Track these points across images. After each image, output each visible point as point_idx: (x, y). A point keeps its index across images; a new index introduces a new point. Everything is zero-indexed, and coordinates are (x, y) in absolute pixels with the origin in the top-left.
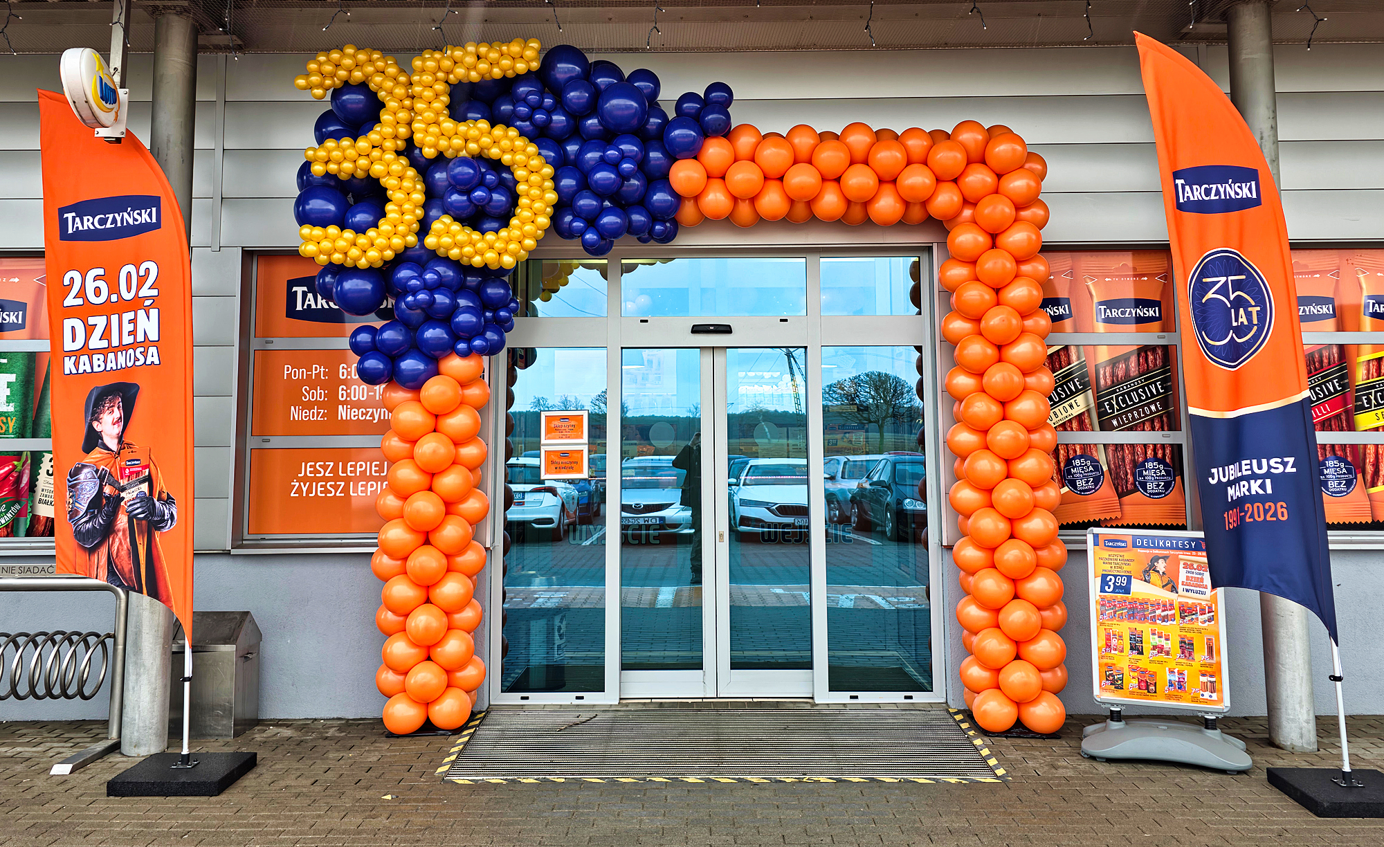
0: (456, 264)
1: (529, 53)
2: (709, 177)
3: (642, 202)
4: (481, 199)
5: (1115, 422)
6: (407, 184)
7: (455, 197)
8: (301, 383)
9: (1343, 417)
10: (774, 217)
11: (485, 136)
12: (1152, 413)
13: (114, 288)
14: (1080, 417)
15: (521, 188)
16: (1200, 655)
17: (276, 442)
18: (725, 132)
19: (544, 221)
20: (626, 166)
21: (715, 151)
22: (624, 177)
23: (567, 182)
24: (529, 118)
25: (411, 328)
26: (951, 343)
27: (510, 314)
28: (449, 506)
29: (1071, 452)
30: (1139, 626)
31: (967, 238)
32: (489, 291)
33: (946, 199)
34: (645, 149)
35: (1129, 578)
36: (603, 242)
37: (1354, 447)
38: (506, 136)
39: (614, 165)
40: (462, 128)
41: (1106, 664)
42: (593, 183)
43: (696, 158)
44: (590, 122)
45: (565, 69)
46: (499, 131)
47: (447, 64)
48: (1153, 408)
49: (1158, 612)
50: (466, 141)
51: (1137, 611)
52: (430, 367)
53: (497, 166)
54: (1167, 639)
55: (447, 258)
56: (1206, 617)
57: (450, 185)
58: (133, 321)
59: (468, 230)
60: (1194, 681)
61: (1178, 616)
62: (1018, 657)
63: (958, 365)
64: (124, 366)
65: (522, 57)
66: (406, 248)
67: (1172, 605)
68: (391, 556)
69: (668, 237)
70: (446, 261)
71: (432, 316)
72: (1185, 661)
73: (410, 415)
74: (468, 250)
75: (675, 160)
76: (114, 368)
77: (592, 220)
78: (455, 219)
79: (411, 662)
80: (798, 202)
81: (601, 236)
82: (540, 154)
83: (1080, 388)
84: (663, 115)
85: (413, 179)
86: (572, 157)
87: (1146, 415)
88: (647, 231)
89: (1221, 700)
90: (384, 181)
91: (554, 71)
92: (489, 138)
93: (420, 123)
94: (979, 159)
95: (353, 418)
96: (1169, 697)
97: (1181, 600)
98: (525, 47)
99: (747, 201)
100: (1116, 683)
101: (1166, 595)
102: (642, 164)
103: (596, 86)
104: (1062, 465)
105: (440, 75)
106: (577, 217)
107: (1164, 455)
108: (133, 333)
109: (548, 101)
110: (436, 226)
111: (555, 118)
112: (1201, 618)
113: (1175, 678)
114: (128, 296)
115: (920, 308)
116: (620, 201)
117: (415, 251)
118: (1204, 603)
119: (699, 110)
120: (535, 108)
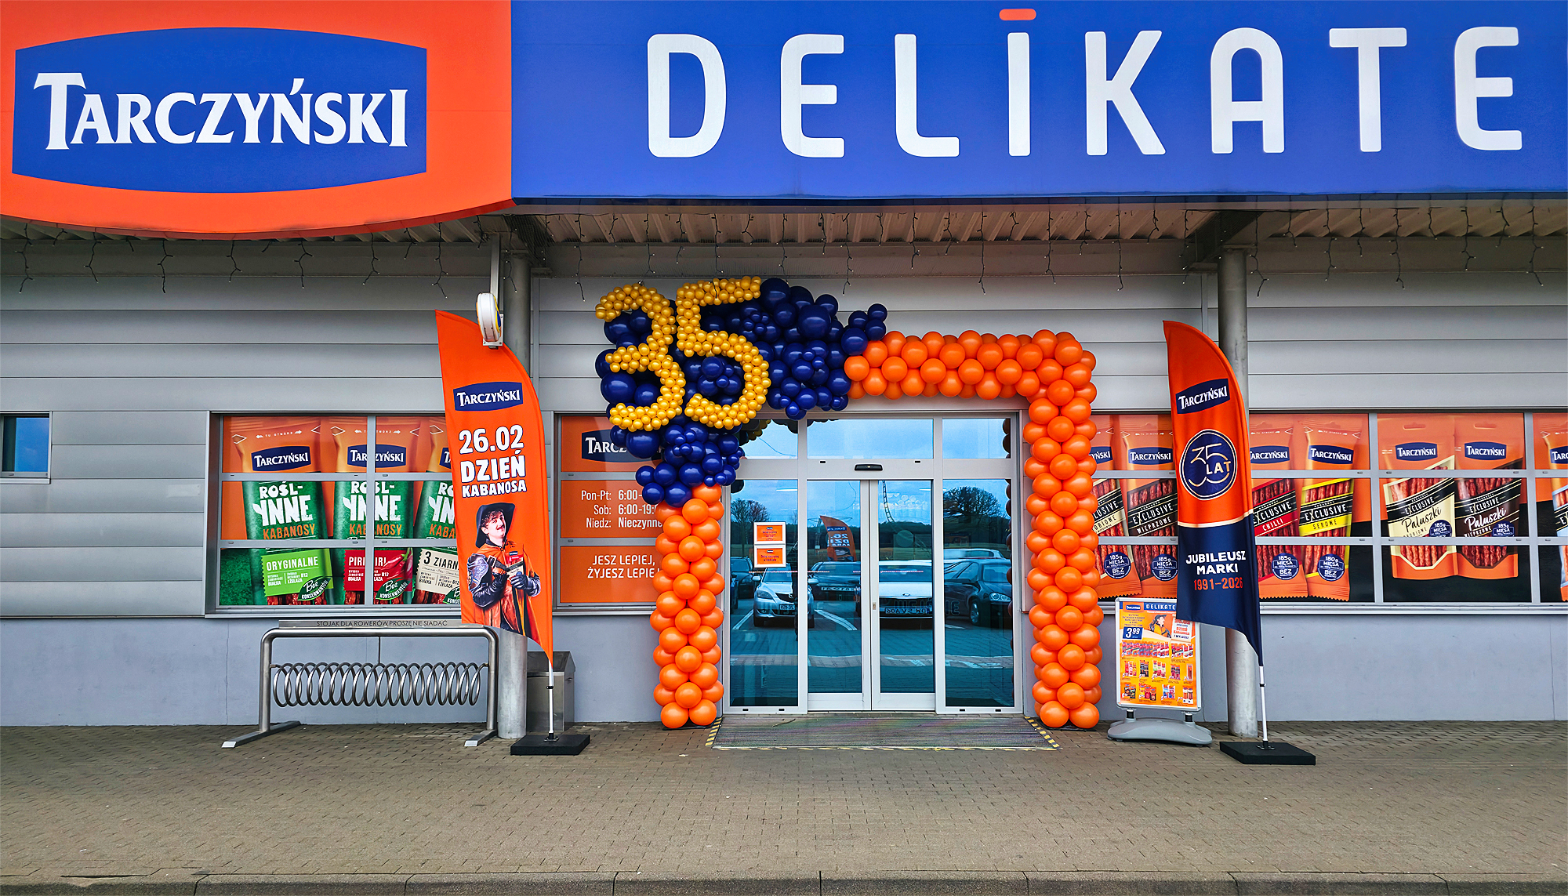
0: (703, 426)
1: (755, 287)
2: (871, 367)
3: (827, 385)
4: (722, 383)
5: (1139, 530)
6: (674, 373)
7: (706, 382)
8: (593, 502)
9: (1292, 527)
10: (914, 393)
11: (725, 342)
12: (1164, 524)
13: (492, 442)
14: (1116, 527)
15: (748, 376)
16: (1184, 676)
17: (578, 542)
18: (882, 337)
19: (762, 398)
20: (817, 361)
21: (876, 350)
22: (815, 368)
23: (778, 371)
24: (753, 329)
25: (677, 467)
26: (1031, 478)
28: (702, 582)
29: (1109, 550)
30: (1146, 659)
31: (1043, 409)
32: (724, 442)
33: (1029, 382)
34: (828, 350)
35: (1141, 629)
36: (800, 411)
37: (1297, 547)
38: (738, 342)
39: (809, 361)
40: (710, 336)
41: (1125, 683)
42: (795, 372)
43: (862, 355)
44: (792, 330)
45: (776, 295)
46: (733, 339)
47: (700, 293)
48: (1165, 520)
49: (1159, 650)
50: (712, 345)
51: (1146, 650)
52: (688, 493)
53: (732, 361)
54: (1164, 667)
55: (699, 422)
56: (1188, 652)
57: (703, 374)
58: (509, 464)
59: (712, 404)
60: (1180, 692)
61: (1170, 652)
62: (1070, 681)
63: (1036, 493)
64: (503, 492)
65: (749, 289)
66: (675, 416)
67: (1167, 645)
68: (665, 615)
69: (841, 406)
70: (698, 424)
71: (689, 459)
72: (1174, 680)
73: (676, 524)
74: (713, 417)
75: (849, 356)
76: (495, 493)
77: (794, 398)
78: (705, 396)
79: (679, 682)
80: (930, 384)
81: (799, 407)
82: (759, 353)
83: (1116, 507)
84: (840, 326)
85: (677, 370)
87: (1161, 526)
88: (828, 402)
89: (1195, 704)
90: (659, 373)
92: (727, 343)
93: (682, 333)
94: (1052, 356)
96: (1164, 703)
97: (1174, 642)
98: (751, 283)
99: (896, 384)
100: (1131, 695)
101: (1164, 640)
103: (796, 307)
104: (1103, 559)
105: (696, 300)
106: (783, 395)
107: (1171, 552)
108: (509, 471)
109: (765, 317)
110: (693, 401)
111: (768, 328)
112: (1185, 653)
113: (1168, 691)
114: (503, 448)
115: (1010, 452)
116: (812, 385)
117: (681, 418)
118: (1187, 644)
119: (865, 324)
120: (756, 323)
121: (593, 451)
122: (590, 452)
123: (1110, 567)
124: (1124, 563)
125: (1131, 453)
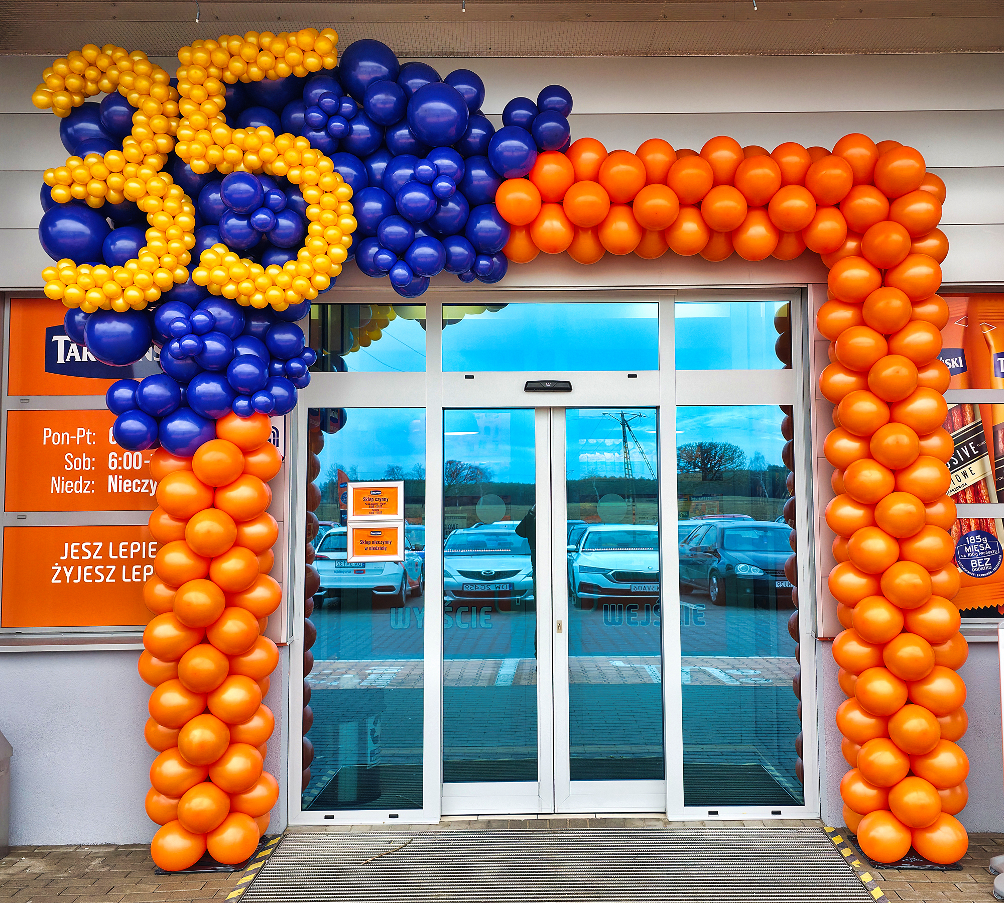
1: (323, 45)
2: (544, 201)
3: (463, 231)
4: (263, 224)
6: (170, 204)
7: (233, 222)
10: (623, 250)
14: (975, 488)
15: (312, 211)
17: (34, 519)
18: (564, 146)
19: (339, 252)
21: (551, 168)
22: (439, 199)
23: (373, 206)
24: (324, 126)
25: (180, 381)
26: (832, 401)
27: (304, 366)
28: (231, 596)
31: (852, 274)
32: (277, 337)
33: (828, 227)
34: (466, 166)
36: (416, 280)
38: (293, 147)
40: (239, 134)
42: (402, 206)
43: (527, 177)
44: (399, 133)
45: (368, 69)
46: (284, 140)
50: (244, 152)
52: (205, 429)
53: (283, 184)
55: (222, 297)
57: (227, 207)
59: (247, 262)
62: (912, 773)
63: (841, 427)
65: (313, 50)
66: (175, 285)
69: (493, 276)
70: (221, 300)
71: (204, 366)
73: (183, 487)
74: (246, 285)
75: (505, 180)
77: (401, 252)
78: (231, 249)
79: (186, 785)
80: (651, 231)
83: (975, 453)
84: (488, 126)
86: (379, 177)
88: (469, 266)
90: (143, 204)
91: (355, 70)
92: (271, 148)
94: (870, 179)
95: (125, 490)
98: (318, 37)
99: (590, 232)
102: (462, 184)
103: (406, 89)
104: (955, 542)
106: (383, 248)
109: (347, 106)
110: (206, 256)
111: (355, 127)
115: (789, 363)
116: (436, 230)
117: (185, 288)
119: (531, 119)
120: (331, 114)
121: (65, 358)
122: (61, 360)
123: (967, 557)
124: (990, 550)
125: (999, 359)
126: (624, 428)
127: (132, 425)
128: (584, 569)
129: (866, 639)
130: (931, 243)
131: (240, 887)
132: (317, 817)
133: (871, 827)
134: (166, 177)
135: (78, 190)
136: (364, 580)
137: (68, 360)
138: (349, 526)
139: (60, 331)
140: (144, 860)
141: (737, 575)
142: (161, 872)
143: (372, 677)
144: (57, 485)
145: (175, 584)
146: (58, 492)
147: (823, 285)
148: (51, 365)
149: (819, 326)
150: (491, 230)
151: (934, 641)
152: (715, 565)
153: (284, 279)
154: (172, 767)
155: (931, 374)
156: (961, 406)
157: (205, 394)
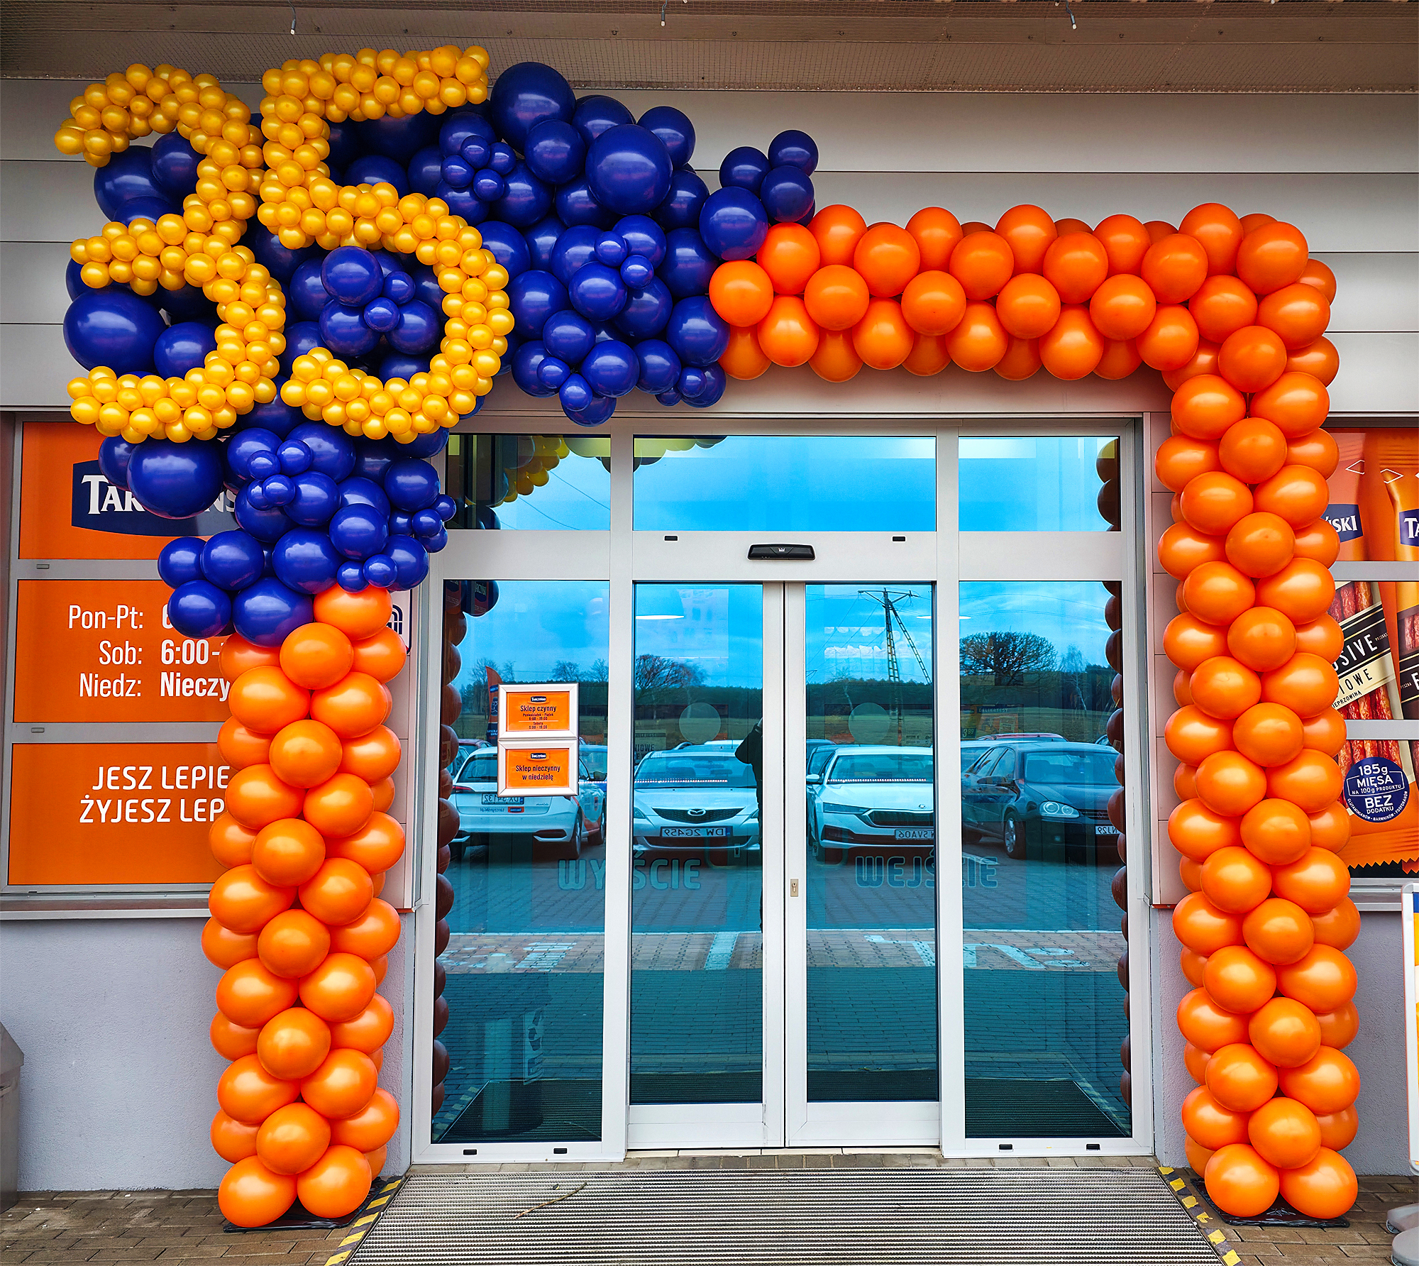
1: (467, 70)
2: (776, 291)
3: (664, 333)
4: (382, 320)
6: (251, 291)
7: (339, 317)
8: (97, 635)
10: (886, 363)
11: (387, 211)
14: (1372, 698)
15: (451, 303)
17: (56, 733)
18: (805, 216)
19: (489, 361)
20: (636, 268)
21: (787, 247)
22: (630, 288)
23: (537, 297)
24: (468, 184)
25: (263, 540)
26: (1175, 575)
27: (438, 521)
28: (333, 842)
29: (1357, 753)
31: (1208, 400)
32: (401, 479)
33: (1173, 334)
34: (669, 242)
36: (596, 402)
38: (425, 213)
39: (613, 266)
40: (348, 194)
43: (755, 259)
44: (574, 194)
45: (531, 104)
46: (412, 203)
47: (322, 85)
50: (355, 219)
52: (299, 607)
53: (410, 264)
55: (322, 422)
57: (331, 296)
59: (358, 374)
62: (1281, 1092)
63: (1188, 612)
65: (454, 76)
68: (234, 927)
69: (706, 397)
70: (321, 427)
71: (297, 519)
73: (262, 688)
74: (357, 407)
75: (720, 262)
77: (577, 362)
78: (336, 355)
79: (269, 1106)
81: (593, 390)
82: (483, 247)
84: (699, 187)
85: (263, 284)
86: (545, 256)
88: (671, 384)
90: (212, 291)
91: (513, 106)
92: (395, 214)
93: (274, 186)
94: (1231, 267)
95: (185, 693)
98: (462, 60)
102: (662, 267)
103: (585, 133)
104: (1343, 773)
105: (312, 103)
106: (551, 356)
109: (501, 156)
110: (301, 365)
111: (512, 186)
115: (1117, 521)
116: (625, 331)
117: (270, 410)
119: (760, 178)
120: (479, 167)
121: (101, 506)
122: (94, 510)
123: (1360, 793)
124: (1392, 784)
125: (1406, 520)
126: (887, 612)
127: (195, 601)
128: (830, 808)
129: (1219, 906)
130: (1314, 358)
131: (344, 1249)
132: (453, 1153)
133: (1223, 1168)
134: (244, 253)
135: (120, 270)
136: (522, 821)
137: (105, 509)
138: (500, 746)
139: (93, 469)
140: (209, 1212)
141: (1042, 817)
142: (233, 1228)
143: (532, 956)
144: (88, 686)
145: (255, 826)
146: (90, 695)
147: (1165, 415)
148: (81, 516)
149: (1158, 471)
150: (703, 333)
151: (1314, 909)
152: (1012, 803)
153: (411, 398)
154: (249, 1082)
155: (1313, 540)
156: (1354, 585)
157: (296, 560)
